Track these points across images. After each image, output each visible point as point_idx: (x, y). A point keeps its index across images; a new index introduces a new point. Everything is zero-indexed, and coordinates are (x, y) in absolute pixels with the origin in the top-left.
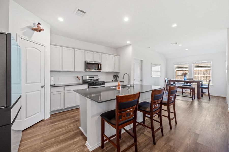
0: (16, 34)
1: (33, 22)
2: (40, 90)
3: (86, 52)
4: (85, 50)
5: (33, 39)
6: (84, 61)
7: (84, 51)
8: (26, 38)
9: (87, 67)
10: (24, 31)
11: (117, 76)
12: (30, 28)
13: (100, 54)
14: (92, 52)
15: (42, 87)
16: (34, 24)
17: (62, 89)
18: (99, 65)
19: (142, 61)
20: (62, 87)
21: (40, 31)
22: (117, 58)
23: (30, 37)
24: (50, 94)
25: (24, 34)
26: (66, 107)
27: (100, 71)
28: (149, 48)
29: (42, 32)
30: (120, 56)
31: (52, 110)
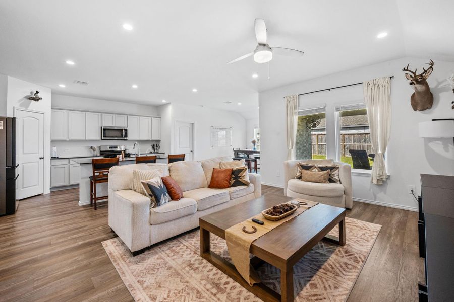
0: (14, 107)
1: (30, 91)
2: (38, 162)
3: (104, 114)
4: (102, 113)
5: (30, 108)
6: (100, 126)
7: (100, 114)
8: (23, 108)
9: (105, 134)
10: (20, 103)
11: (158, 146)
12: (27, 98)
13: (126, 116)
14: (112, 115)
15: (41, 158)
16: (32, 93)
17: (66, 161)
18: (124, 131)
19: (193, 124)
20: (67, 160)
21: (38, 100)
22: (155, 120)
23: (27, 106)
24: (51, 167)
25: (21, 105)
26: (71, 184)
27: (126, 140)
28: (202, 106)
29: (40, 100)
30: (160, 118)
31: (53, 186)
